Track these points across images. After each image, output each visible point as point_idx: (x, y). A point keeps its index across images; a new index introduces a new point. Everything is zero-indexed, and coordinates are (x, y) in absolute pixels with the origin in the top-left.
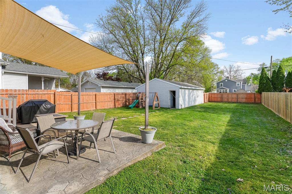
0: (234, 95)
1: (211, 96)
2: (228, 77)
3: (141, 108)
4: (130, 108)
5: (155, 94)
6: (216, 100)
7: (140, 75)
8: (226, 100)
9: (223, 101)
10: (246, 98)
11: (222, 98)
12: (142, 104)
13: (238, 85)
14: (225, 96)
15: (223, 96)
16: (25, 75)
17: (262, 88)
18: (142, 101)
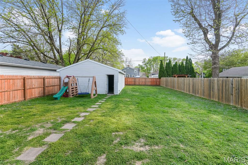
0: (143, 79)
1: (127, 81)
2: (128, 66)
3: (71, 97)
4: (56, 99)
5: (93, 78)
6: (131, 84)
7: (55, 55)
8: (138, 83)
9: (136, 84)
10: (151, 82)
11: (135, 82)
12: (72, 92)
13: (135, 72)
14: (137, 80)
15: (136, 80)
17: (161, 74)
18: (73, 87)
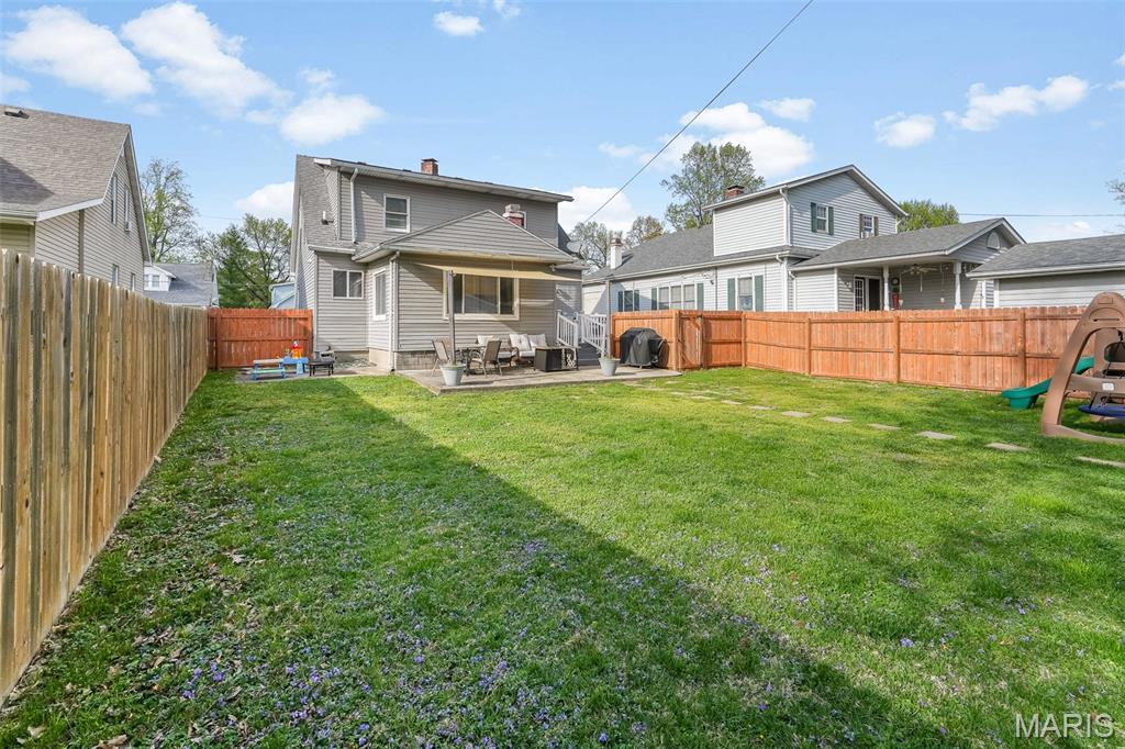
16: (831, 270)
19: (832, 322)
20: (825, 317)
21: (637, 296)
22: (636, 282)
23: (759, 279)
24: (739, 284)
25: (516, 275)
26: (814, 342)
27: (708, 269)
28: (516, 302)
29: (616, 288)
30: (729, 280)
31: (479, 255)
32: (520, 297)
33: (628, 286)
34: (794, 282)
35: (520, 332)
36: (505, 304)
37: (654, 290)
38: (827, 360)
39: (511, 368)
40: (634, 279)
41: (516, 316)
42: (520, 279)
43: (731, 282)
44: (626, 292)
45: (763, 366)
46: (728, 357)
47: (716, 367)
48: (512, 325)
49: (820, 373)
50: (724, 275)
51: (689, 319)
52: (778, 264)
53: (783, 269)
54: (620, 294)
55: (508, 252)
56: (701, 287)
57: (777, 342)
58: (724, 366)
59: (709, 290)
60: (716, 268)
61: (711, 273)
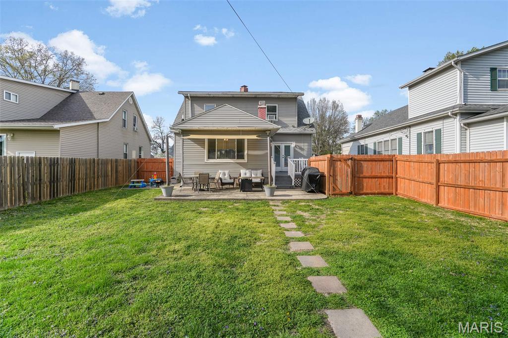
16: (501, 120)
19: (456, 162)
20: (451, 158)
21: (367, 148)
22: (366, 139)
23: (438, 132)
24: (425, 137)
25: (246, 137)
26: (441, 179)
27: (405, 128)
28: (246, 152)
29: (356, 144)
30: (418, 134)
31: (220, 128)
32: (248, 150)
33: (362, 142)
34: (468, 132)
35: (248, 169)
36: (240, 154)
37: (375, 144)
38: (452, 195)
39: (233, 189)
40: (365, 138)
41: (245, 160)
42: (248, 139)
43: (419, 135)
44: (362, 146)
45: (406, 196)
46: (380, 187)
47: (366, 194)
48: (243, 165)
49: (446, 205)
50: (415, 131)
51: (340, 161)
52: (452, 120)
53: (456, 123)
54: (359, 146)
55: (236, 126)
56: (400, 139)
57: (416, 178)
58: (374, 194)
59: (405, 141)
60: (410, 126)
61: (405, 130)
